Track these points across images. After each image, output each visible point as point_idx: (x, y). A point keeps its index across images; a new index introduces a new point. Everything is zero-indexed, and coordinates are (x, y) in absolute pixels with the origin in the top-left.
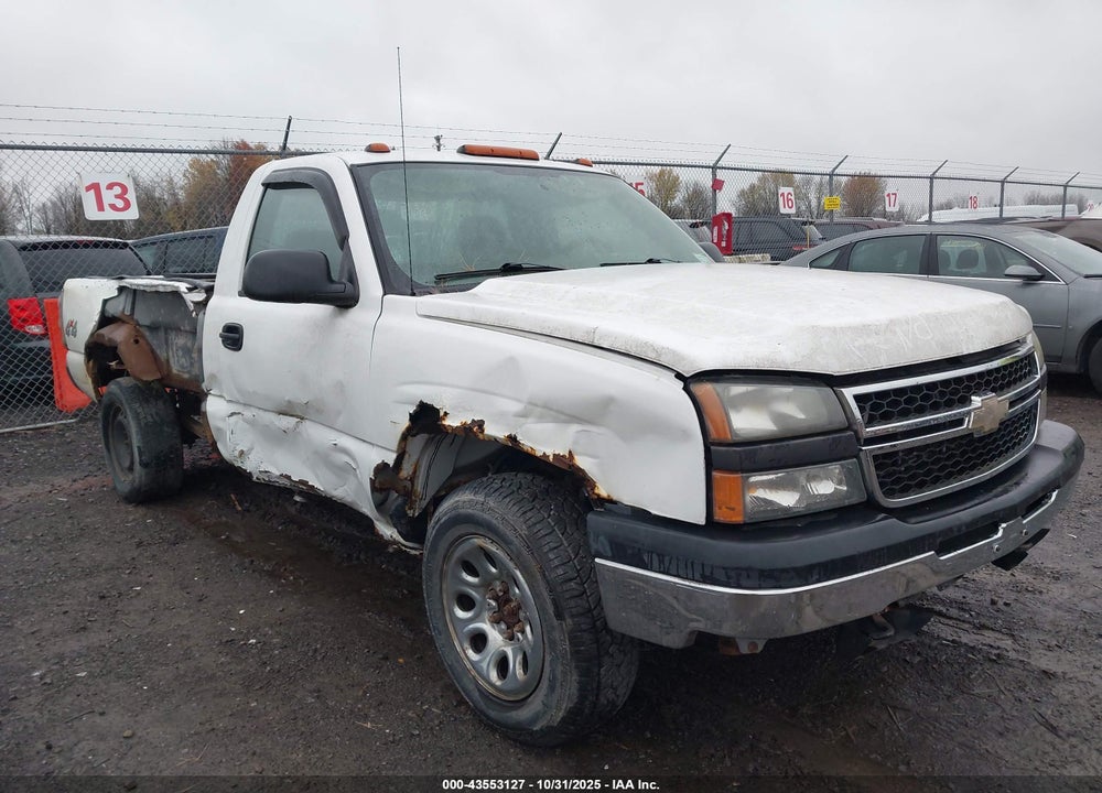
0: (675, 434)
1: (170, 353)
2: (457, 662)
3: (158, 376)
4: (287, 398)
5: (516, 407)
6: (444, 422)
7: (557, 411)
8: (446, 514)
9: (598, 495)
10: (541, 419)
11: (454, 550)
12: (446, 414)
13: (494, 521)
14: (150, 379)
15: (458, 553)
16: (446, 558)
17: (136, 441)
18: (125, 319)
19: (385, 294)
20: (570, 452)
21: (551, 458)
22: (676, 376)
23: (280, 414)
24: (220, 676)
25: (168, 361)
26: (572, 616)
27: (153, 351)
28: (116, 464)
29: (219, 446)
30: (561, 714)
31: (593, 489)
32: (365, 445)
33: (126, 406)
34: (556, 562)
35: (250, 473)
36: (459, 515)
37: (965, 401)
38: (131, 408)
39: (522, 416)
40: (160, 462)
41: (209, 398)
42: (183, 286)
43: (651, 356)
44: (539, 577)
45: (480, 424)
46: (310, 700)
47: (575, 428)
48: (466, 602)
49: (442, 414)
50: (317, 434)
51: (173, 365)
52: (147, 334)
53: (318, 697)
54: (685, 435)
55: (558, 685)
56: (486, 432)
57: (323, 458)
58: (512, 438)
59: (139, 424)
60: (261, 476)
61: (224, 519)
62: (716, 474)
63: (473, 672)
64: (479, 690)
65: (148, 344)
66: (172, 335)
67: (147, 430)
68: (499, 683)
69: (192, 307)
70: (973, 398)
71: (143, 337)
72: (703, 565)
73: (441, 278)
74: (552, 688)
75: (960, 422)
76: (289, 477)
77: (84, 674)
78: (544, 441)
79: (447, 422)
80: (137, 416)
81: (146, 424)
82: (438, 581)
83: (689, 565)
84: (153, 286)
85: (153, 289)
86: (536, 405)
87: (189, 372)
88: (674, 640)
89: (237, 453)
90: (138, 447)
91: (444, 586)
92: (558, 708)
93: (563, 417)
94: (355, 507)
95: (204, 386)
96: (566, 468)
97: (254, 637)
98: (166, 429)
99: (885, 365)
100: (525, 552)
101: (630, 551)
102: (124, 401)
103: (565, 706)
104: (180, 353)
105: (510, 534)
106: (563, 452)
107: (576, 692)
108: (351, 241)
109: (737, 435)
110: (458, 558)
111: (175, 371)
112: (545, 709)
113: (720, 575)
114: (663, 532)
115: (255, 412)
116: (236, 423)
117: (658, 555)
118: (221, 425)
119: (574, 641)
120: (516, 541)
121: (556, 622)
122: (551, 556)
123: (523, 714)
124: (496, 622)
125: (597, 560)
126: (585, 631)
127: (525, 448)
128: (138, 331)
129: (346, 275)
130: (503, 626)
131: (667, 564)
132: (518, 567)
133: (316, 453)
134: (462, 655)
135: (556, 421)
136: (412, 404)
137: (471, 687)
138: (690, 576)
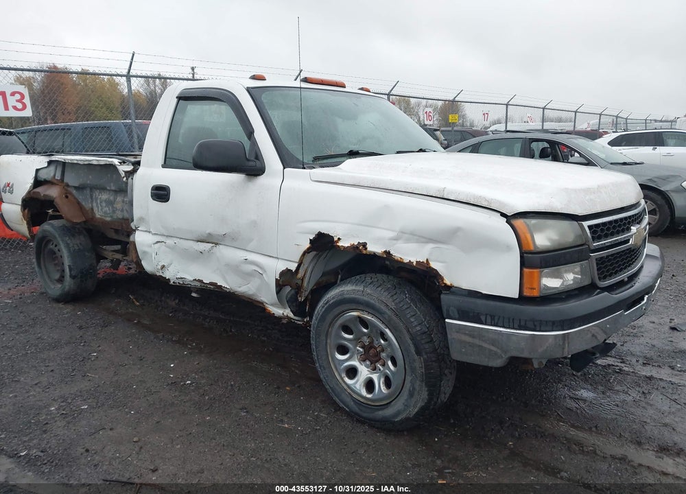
0: (501, 247)
1: (95, 204)
2: (337, 385)
3: (84, 219)
4: (207, 232)
5: (392, 234)
6: (338, 244)
7: (419, 236)
8: (333, 298)
9: (445, 284)
10: (408, 241)
11: (338, 319)
12: (339, 239)
13: (372, 301)
14: (78, 221)
15: (340, 321)
16: (331, 324)
17: (67, 262)
18: (55, 182)
19: (284, 168)
20: (427, 260)
21: (415, 264)
22: (501, 215)
23: (198, 241)
24: (178, 403)
25: (92, 209)
26: (426, 353)
27: (79, 203)
28: (46, 277)
29: (144, 263)
30: (416, 410)
31: (443, 281)
32: (271, 259)
33: (59, 239)
34: (416, 323)
35: (169, 279)
36: (344, 299)
37: (629, 229)
38: (63, 241)
39: (395, 240)
40: (83, 275)
41: (137, 232)
42: (116, 161)
43: (484, 204)
44: (405, 331)
45: (364, 245)
46: (243, 414)
47: (431, 246)
48: (343, 350)
49: (336, 239)
50: (228, 253)
51: (96, 212)
52: (74, 192)
53: (247, 412)
54: (508, 248)
55: (416, 393)
56: (368, 249)
57: (235, 268)
58: (387, 253)
59: (69, 251)
60: (177, 281)
61: (130, 310)
62: (526, 270)
63: (349, 391)
64: (353, 401)
65: (75, 198)
66: (97, 193)
67: (74, 255)
68: (369, 396)
69: (123, 174)
70: (632, 227)
71: (71, 194)
72: (520, 320)
73: (316, 159)
74: (411, 395)
75: (627, 241)
76: (201, 281)
77: (86, 407)
78: (409, 253)
79: (340, 244)
80: (67, 246)
81: (74, 251)
82: (324, 338)
83: (511, 321)
84: (87, 161)
85: (86, 163)
86: (405, 233)
87: (111, 217)
88: (498, 363)
89: (159, 267)
90: (69, 266)
91: (328, 341)
92: (415, 406)
93: (424, 240)
94: (254, 298)
95: (133, 225)
96: (425, 269)
97: (188, 380)
98: (87, 254)
99: (599, 210)
100: (394, 318)
101: (471, 314)
102: (57, 236)
103: (419, 405)
104: (104, 204)
105: (383, 307)
106: (423, 260)
107: (427, 397)
108: (256, 135)
109: (538, 248)
110: (341, 324)
111: (98, 216)
112: (405, 407)
113: (530, 324)
114: (492, 303)
115: (176, 240)
116: (159, 248)
117: (491, 316)
118: (146, 249)
119: (427, 367)
120: (389, 312)
121: (416, 357)
122: (412, 320)
123: (388, 412)
124: (363, 360)
125: (447, 320)
126: (434, 361)
127: (396, 258)
128: (67, 190)
129: (254, 155)
130: (368, 363)
131: (496, 321)
132: (387, 327)
133: (227, 265)
134: (340, 381)
135: (417, 242)
136: (312, 234)
137: (348, 400)
138: (512, 326)
